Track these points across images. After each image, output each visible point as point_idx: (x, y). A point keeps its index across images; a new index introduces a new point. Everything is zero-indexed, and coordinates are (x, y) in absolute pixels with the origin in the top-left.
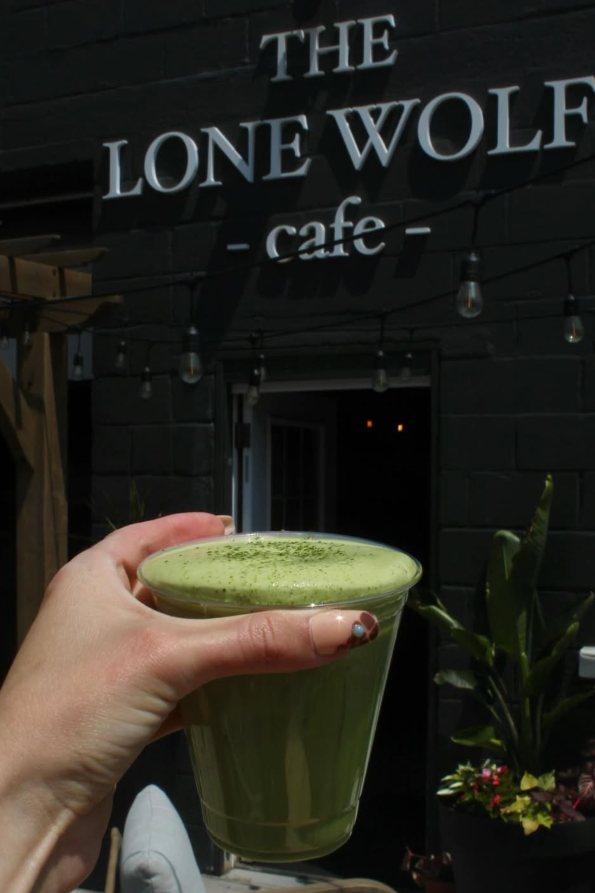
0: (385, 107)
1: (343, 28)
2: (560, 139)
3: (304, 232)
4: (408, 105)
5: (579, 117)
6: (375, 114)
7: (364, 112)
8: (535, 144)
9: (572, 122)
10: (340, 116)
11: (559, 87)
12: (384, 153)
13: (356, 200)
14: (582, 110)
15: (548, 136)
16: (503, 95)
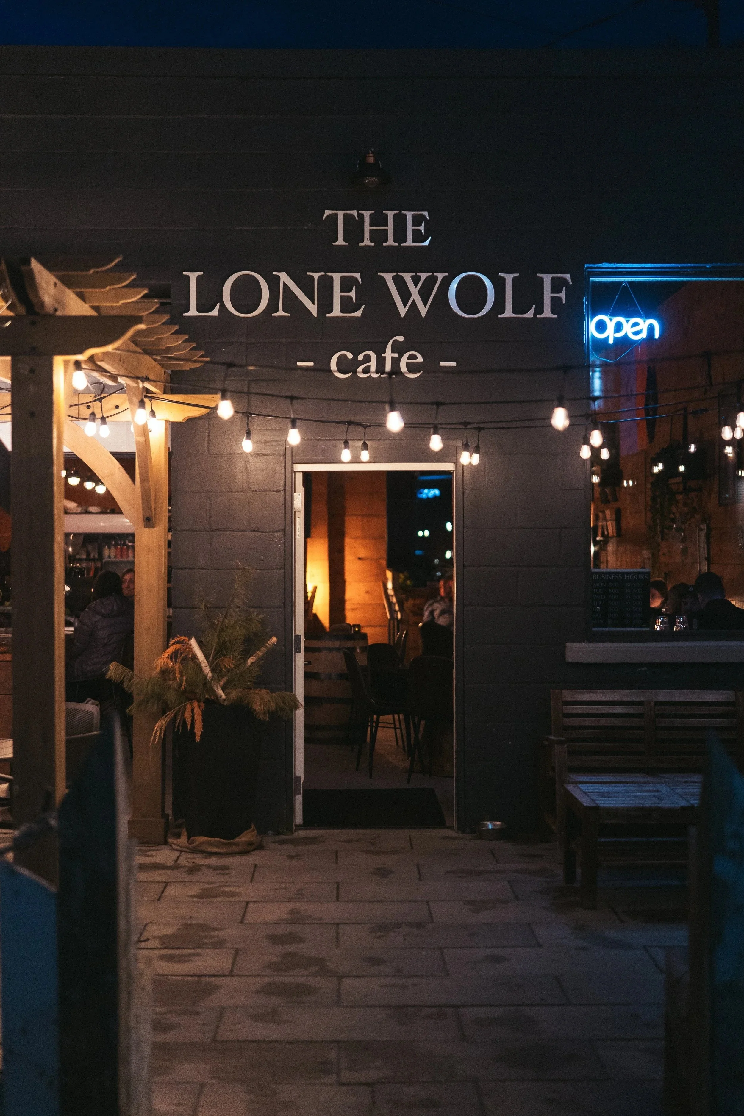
0: (424, 276)
1: (391, 215)
2: (547, 313)
3: (360, 357)
4: (440, 276)
5: (560, 298)
6: (416, 280)
7: (407, 277)
8: (530, 314)
9: (555, 302)
10: (388, 277)
11: (547, 278)
12: (423, 311)
13: (401, 338)
14: (562, 295)
15: (540, 310)
16: (509, 278)
